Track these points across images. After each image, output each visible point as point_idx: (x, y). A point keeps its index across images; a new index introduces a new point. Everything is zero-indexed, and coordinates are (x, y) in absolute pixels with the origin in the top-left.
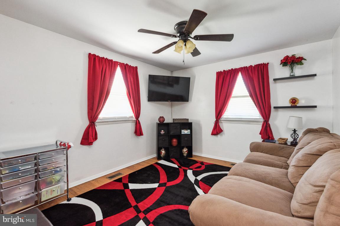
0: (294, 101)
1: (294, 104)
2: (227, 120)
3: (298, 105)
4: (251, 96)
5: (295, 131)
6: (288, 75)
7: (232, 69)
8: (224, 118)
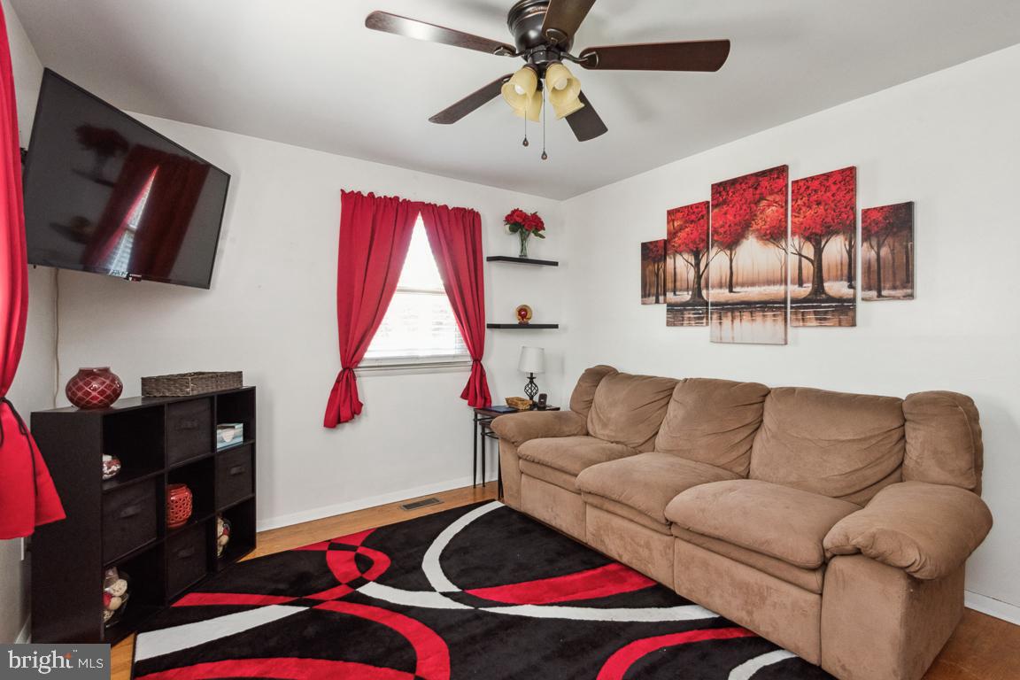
0: (523, 312)
1: (524, 321)
2: (380, 364)
3: (531, 322)
4: (449, 291)
5: (532, 378)
6: (516, 253)
7: (397, 198)
8: (372, 360)
